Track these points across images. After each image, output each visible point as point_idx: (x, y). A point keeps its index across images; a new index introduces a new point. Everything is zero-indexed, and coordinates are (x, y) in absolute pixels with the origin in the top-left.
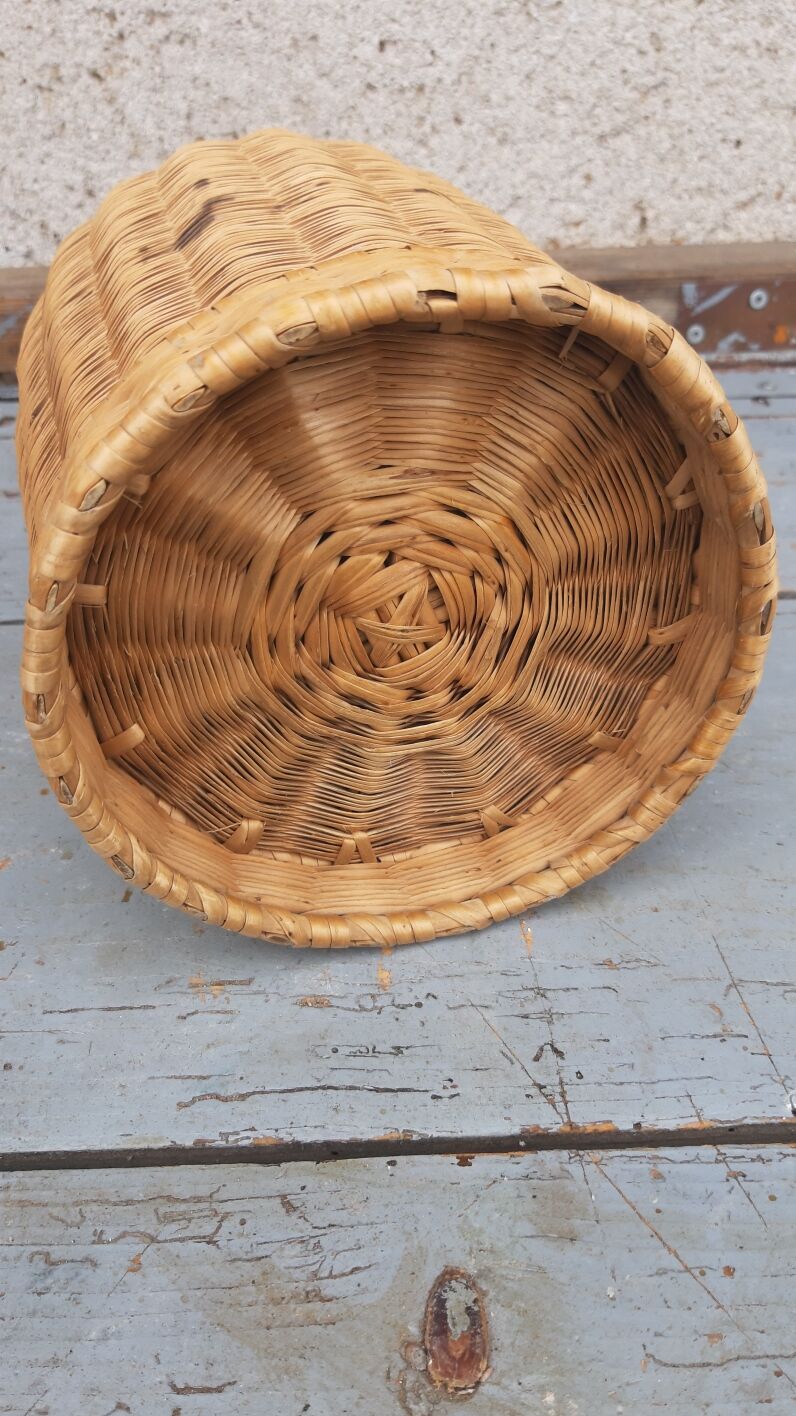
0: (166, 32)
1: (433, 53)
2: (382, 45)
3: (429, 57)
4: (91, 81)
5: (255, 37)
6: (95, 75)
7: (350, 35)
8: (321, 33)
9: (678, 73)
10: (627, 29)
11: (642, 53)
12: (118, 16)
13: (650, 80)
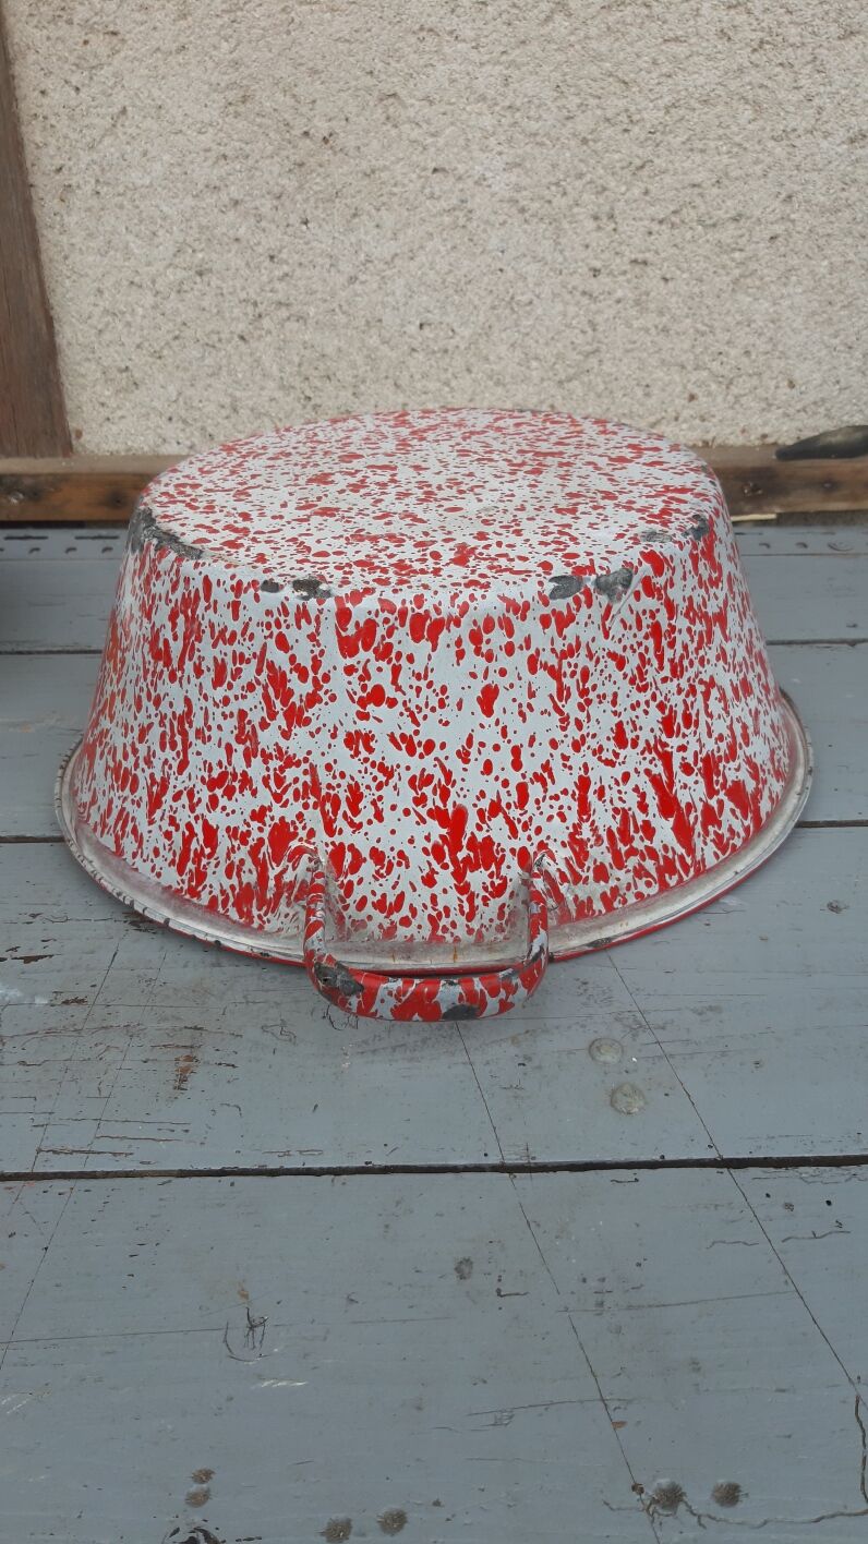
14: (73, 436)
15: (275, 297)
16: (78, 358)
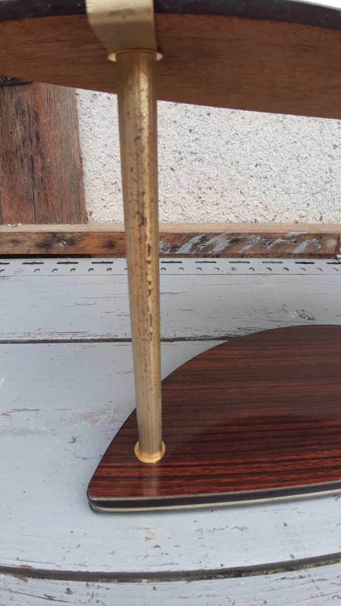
0: (195, 158)
1: (270, 168)
2: (256, 166)
3: (269, 170)
4: (171, 171)
5: (221, 161)
6: (172, 169)
7: (248, 162)
8: (240, 161)
9: (335, 179)
10: (323, 166)
11: (326, 172)
12: (182, 153)
13: (328, 180)
14: (88, 214)
15: (190, 150)
16: (93, 178)
